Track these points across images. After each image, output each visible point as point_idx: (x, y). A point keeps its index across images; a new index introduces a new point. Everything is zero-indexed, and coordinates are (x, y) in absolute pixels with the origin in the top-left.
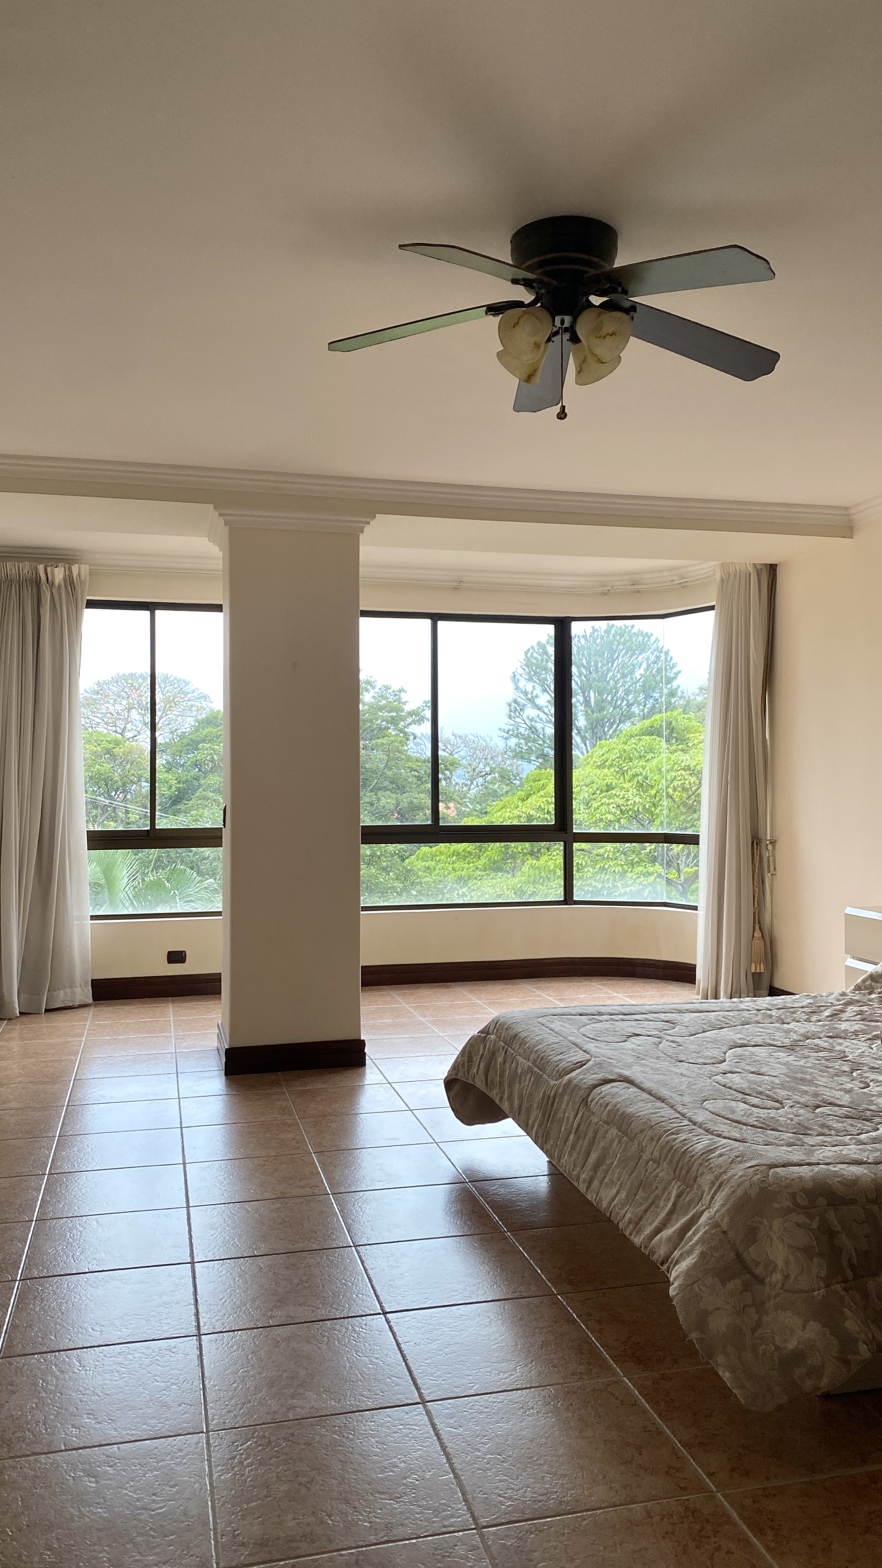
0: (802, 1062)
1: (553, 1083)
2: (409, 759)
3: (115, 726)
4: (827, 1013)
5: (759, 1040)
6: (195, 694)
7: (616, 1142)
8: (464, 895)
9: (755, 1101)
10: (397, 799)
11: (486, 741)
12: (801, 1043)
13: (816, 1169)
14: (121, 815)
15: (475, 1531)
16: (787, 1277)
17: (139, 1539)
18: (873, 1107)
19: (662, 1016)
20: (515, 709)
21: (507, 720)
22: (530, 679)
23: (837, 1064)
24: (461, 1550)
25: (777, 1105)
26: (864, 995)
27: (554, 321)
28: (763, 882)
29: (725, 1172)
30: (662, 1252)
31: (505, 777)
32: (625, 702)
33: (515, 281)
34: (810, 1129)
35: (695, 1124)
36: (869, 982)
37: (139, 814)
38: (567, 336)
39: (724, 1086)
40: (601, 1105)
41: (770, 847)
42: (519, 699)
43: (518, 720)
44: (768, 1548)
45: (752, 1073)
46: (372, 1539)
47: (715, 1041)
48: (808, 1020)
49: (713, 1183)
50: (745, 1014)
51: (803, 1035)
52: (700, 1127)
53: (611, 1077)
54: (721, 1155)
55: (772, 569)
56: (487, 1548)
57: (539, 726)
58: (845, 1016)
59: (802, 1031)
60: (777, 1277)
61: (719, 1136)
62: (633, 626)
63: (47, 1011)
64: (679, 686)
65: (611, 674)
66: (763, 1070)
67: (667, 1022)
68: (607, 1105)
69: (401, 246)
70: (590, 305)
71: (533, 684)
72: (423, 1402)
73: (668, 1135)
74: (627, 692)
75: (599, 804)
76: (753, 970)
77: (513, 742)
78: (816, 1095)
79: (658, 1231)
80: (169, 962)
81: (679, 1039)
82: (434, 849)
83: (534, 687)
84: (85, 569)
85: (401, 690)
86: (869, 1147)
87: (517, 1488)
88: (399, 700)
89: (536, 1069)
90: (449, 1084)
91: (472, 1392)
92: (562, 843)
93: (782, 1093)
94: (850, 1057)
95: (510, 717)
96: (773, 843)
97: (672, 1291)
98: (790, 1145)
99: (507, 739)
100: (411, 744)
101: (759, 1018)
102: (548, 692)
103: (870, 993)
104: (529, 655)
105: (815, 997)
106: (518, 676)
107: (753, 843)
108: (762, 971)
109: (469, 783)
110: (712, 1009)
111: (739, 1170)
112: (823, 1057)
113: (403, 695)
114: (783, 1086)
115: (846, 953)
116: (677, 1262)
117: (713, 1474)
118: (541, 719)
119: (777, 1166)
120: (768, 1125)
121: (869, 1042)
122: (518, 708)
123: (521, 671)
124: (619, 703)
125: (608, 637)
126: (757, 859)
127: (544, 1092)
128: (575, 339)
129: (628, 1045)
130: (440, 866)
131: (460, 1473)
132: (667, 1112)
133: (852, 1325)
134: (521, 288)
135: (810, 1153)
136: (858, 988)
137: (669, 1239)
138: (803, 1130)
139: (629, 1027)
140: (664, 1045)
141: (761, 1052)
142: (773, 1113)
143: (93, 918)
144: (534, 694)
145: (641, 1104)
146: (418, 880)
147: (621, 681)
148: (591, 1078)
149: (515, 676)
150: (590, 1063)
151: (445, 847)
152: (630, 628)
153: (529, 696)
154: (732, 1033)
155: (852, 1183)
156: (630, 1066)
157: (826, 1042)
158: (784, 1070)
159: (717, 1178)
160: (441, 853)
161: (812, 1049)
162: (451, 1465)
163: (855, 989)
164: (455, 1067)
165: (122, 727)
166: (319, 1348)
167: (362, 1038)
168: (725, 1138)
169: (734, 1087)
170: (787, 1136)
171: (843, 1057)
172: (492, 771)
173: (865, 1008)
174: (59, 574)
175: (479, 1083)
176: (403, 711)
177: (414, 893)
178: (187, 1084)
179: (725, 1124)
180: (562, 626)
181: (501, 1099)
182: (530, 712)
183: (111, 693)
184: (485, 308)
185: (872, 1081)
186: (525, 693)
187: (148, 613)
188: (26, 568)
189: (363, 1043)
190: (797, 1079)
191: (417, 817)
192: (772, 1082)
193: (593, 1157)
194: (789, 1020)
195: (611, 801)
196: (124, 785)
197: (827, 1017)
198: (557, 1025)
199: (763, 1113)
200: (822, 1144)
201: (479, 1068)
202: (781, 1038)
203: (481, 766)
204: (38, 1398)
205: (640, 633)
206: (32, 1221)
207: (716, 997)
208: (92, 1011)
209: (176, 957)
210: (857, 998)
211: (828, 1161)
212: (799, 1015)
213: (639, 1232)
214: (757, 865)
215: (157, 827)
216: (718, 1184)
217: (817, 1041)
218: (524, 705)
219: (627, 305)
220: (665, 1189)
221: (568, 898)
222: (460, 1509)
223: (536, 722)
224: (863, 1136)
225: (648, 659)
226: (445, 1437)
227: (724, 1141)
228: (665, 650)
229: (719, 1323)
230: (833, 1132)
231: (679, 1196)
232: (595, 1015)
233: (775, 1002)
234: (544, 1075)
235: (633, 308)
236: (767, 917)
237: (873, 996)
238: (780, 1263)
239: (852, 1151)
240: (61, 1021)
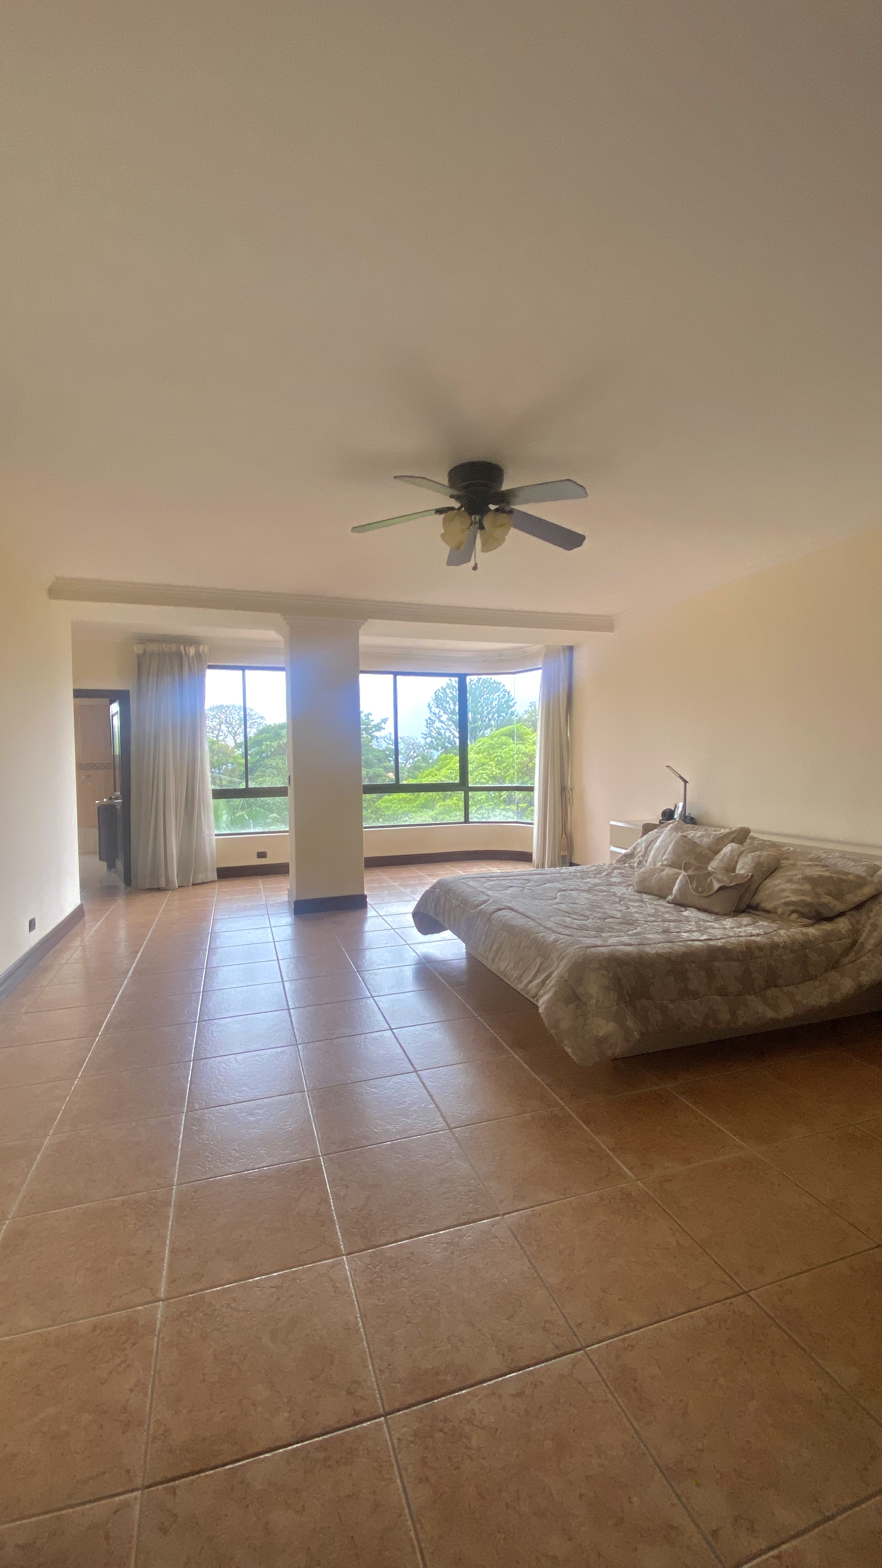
0: (595, 898)
1: (472, 911)
2: (374, 750)
3: (213, 733)
4: (604, 874)
5: (572, 887)
6: (257, 716)
7: (507, 939)
8: (406, 821)
9: (575, 917)
10: (367, 772)
11: (414, 740)
12: (593, 888)
13: (610, 948)
14: (218, 782)
15: (448, 1130)
16: (598, 1001)
17: (280, 1143)
18: (633, 918)
19: (523, 877)
20: (430, 723)
21: (425, 728)
22: (438, 707)
23: (613, 898)
24: (442, 1139)
25: (586, 918)
26: (621, 864)
27: (471, 518)
28: (567, 810)
29: (565, 951)
30: (534, 992)
31: (425, 759)
32: (487, 719)
33: (452, 497)
34: (604, 930)
35: (547, 928)
36: (623, 858)
37: (228, 781)
38: (477, 525)
39: (559, 910)
40: (498, 921)
41: (570, 791)
42: (432, 718)
43: (431, 728)
44: (592, 1131)
45: (572, 903)
46: (398, 1137)
47: (551, 888)
48: (595, 877)
49: (559, 956)
50: (565, 875)
51: (593, 884)
52: (549, 930)
53: (502, 907)
54: (561, 943)
55: (571, 649)
56: (456, 1138)
57: (442, 731)
58: (614, 875)
59: (593, 882)
60: (593, 1001)
61: (559, 934)
62: (491, 679)
63: (193, 885)
64: (515, 710)
65: (480, 704)
66: (577, 902)
67: (525, 880)
68: (501, 922)
69: (395, 477)
70: (490, 510)
71: (439, 709)
72: (416, 1071)
73: (535, 934)
74: (489, 713)
75: (478, 773)
76: (562, 854)
77: (429, 740)
78: (604, 913)
79: (531, 981)
80: (258, 857)
81: (533, 888)
82: (391, 797)
83: (440, 711)
84: (206, 648)
85: (369, 714)
86: (634, 937)
87: (467, 1109)
88: (368, 719)
89: (462, 905)
90: (415, 915)
91: (440, 1065)
92: (463, 792)
93: (588, 913)
94: (619, 894)
95: (427, 727)
96: (572, 789)
97: (541, 1010)
98: (595, 937)
99: (425, 739)
100: (374, 741)
101: (570, 877)
102: (447, 714)
103: (625, 864)
104: (437, 694)
105: (597, 866)
106: (431, 705)
107: (561, 790)
108: (566, 854)
109: (405, 762)
110: (547, 873)
111: (571, 950)
112: (605, 895)
113: (370, 716)
114: (587, 909)
115: (611, 844)
116: (542, 996)
117: (563, 1098)
118: (444, 728)
119: (590, 947)
120: (583, 928)
121: (626, 887)
122: (431, 722)
123: (432, 702)
124: (484, 719)
125: (478, 684)
126: (564, 798)
127: (467, 917)
128: (482, 527)
129: (508, 892)
130: (394, 805)
131: (438, 1104)
132: (532, 923)
133: (630, 1023)
134: (453, 500)
135: (605, 941)
136: (618, 861)
137: (537, 985)
138: (600, 930)
139: (507, 883)
140: (526, 891)
141: (574, 893)
142: (584, 922)
143: (216, 835)
144: (440, 714)
145: (519, 920)
146: (383, 813)
147: (486, 708)
148: (492, 908)
149: (429, 705)
150: (491, 901)
151: (397, 796)
152: (489, 680)
153: (437, 716)
154: (558, 885)
155: (628, 954)
156: (511, 902)
157: (605, 887)
158: (587, 901)
159: (561, 954)
160: (395, 799)
161: (599, 891)
162: (433, 1100)
163: (617, 862)
164: (418, 906)
165: (217, 733)
166: (360, 1048)
167: (365, 893)
168: (563, 935)
169: (564, 910)
170: (592, 933)
171: (615, 894)
172: (417, 756)
173: (623, 871)
174: (192, 651)
175: (432, 914)
176: (370, 725)
177: (381, 820)
178: (274, 921)
179: (561, 928)
180: (462, 678)
181: (444, 921)
182: (438, 724)
183: (210, 716)
184: (434, 511)
185: (631, 906)
186: (435, 714)
187: (241, 672)
188: (174, 647)
189: (365, 897)
190: (594, 906)
191: (378, 781)
192: (582, 907)
193: (495, 947)
194: (586, 878)
195: (484, 772)
196: (219, 765)
197: (605, 875)
198: (471, 883)
199: (579, 922)
200: (611, 936)
201: (431, 905)
202: (583, 886)
203: (412, 753)
204: (217, 1079)
205: (495, 682)
206: (200, 992)
207: (543, 867)
208: (217, 885)
209: (261, 855)
210: (618, 866)
211: (615, 944)
212: (590, 874)
213: (521, 983)
214: (564, 801)
215: (249, 787)
216: (561, 958)
217: (601, 887)
218: (435, 720)
219: (507, 509)
220: (533, 961)
221: (467, 820)
222: (440, 1120)
223: (441, 729)
224: (630, 932)
225: (499, 696)
226: (429, 1088)
227: (562, 936)
228: (508, 691)
229: (565, 1025)
230: (615, 931)
231: (541, 964)
232: (490, 878)
233: (578, 869)
234: (467, 908)
235: (511, 512)
236: (569, 828)
237: (626, 865)
238: (594, 994)
239: (625, 939)
240: (201, 889)
